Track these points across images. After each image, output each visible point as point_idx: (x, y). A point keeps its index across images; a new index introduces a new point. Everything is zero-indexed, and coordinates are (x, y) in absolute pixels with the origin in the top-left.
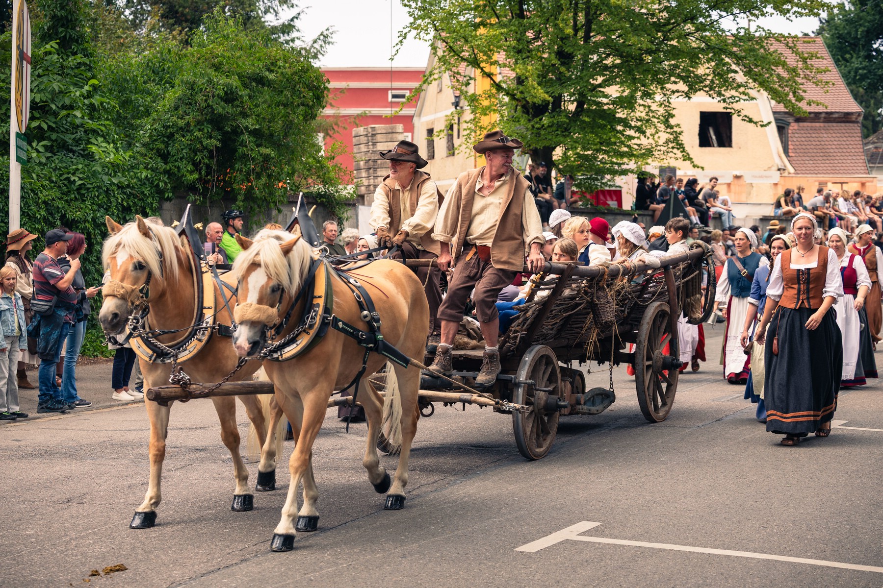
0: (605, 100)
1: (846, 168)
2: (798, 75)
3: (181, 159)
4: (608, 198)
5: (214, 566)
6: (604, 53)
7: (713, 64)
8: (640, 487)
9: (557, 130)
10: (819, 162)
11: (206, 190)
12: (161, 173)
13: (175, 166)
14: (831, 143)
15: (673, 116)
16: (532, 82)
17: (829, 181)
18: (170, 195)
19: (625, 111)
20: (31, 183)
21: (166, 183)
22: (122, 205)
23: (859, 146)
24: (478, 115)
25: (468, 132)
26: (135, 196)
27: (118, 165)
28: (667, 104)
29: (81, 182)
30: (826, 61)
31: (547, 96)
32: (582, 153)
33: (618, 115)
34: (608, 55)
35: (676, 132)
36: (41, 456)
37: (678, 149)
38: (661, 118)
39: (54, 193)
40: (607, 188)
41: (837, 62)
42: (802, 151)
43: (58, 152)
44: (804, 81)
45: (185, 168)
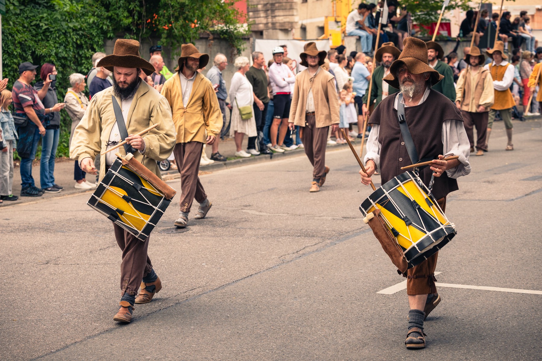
4: (441, 29)
5: (156, 308)
8: (470, 245)
11: (138, 30)
12: (105, 19)
13: (115, 13)
18: (112, 35)
20: (9, 29)
21: (108, 26)
22: (76, 43)
26: (86, 37)
27: (72, 13)
29: (46, 27)
36: (25, 231)
39: (26, 36)
43: (28, 5)
45: (122, 14)
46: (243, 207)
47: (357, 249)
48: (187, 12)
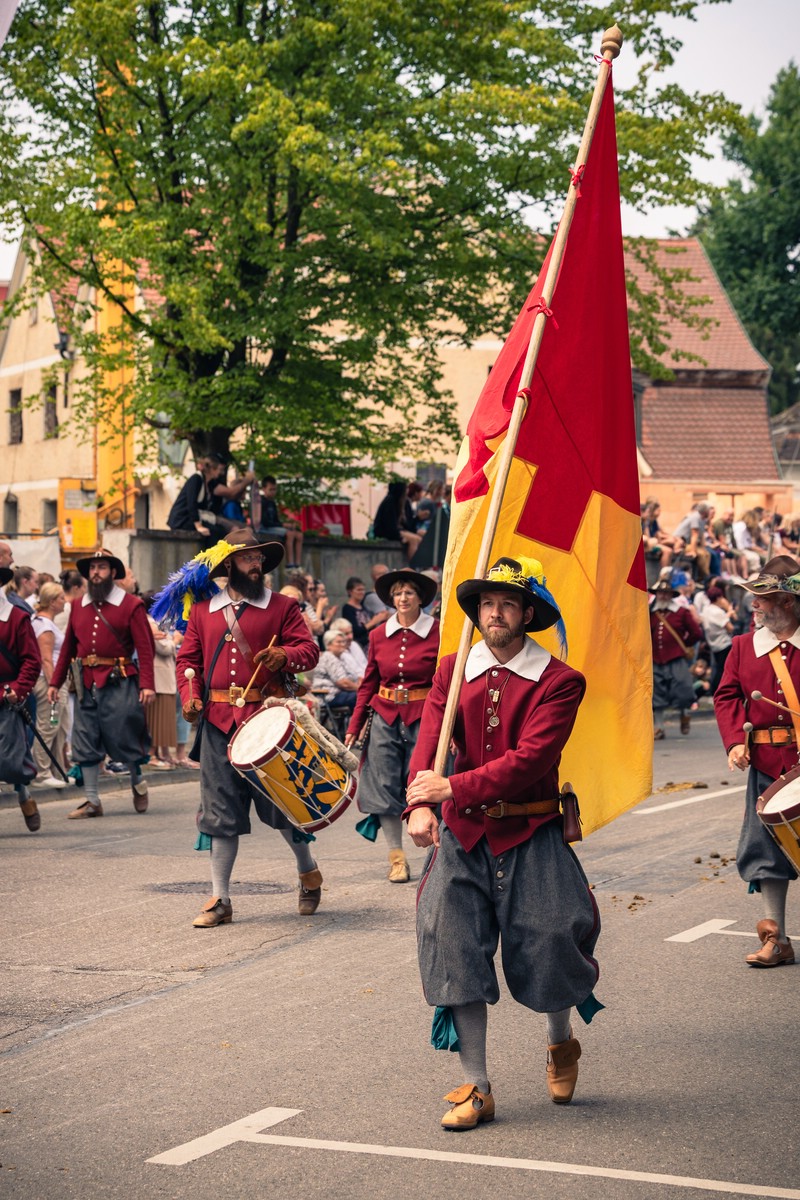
0: (321, 347)
1: (741, 468)
2: (657, 309)
4: (327, 518)
6: (321, 264)
7: (510, 286)
9: (238, 399)
10: (694, 456)
14: (715, 423)
15: (440, 376)
16: (196, 314)
17: (711, 491)
19: (358, 365)
23: (762, 430)
24: (99, 370)
25: (82, 399)
28: (431, 356)
30: (706, 284)
31: (223, 340)
32: (281, 439)
33: (345, 374)
34: (328, 269)
35: (445, 405)
37: (449, 434)
38: (420, 379)
40: (325, 502)
41: (726, 282)
42: (665, 436)
44: (667, 318)
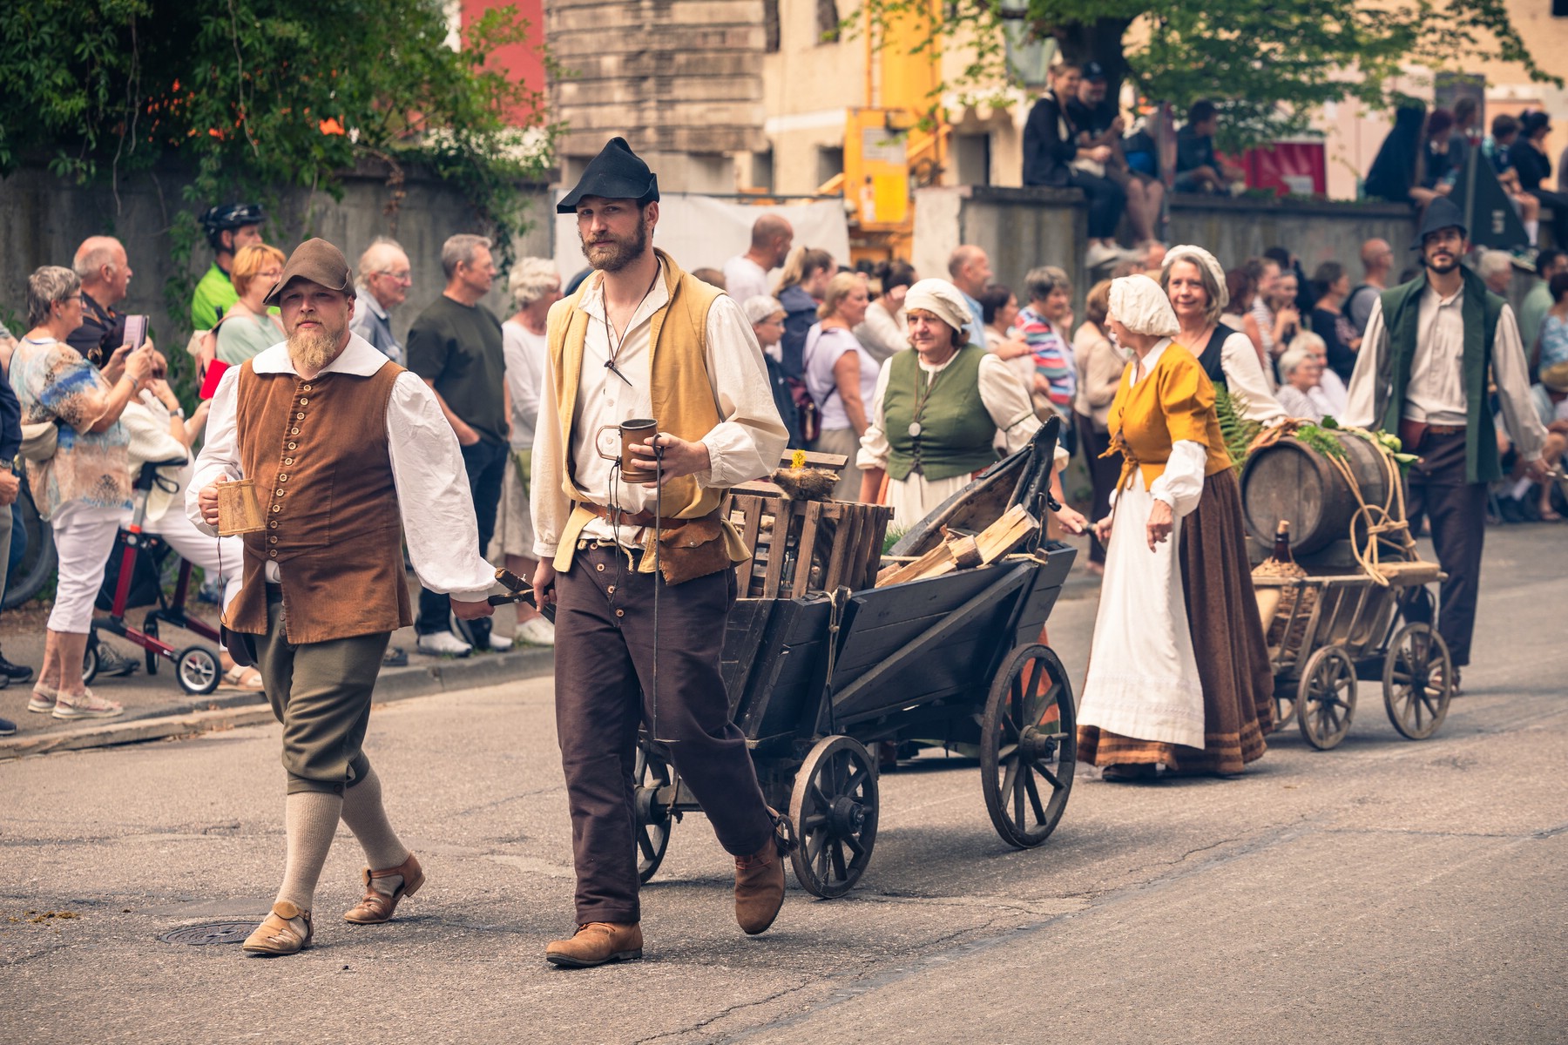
3: (37, 52)
4: (1287, 167)
8: (1369, 1010)
11: (107, 141)
13: (19, 74)
32: (1208, 35)
40: (1284, 139)
45: (48, 77)
46: (495, 846)
47: (932, 1017)
48: (304, 79)
